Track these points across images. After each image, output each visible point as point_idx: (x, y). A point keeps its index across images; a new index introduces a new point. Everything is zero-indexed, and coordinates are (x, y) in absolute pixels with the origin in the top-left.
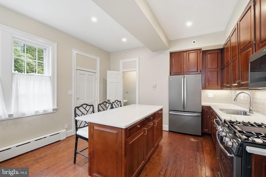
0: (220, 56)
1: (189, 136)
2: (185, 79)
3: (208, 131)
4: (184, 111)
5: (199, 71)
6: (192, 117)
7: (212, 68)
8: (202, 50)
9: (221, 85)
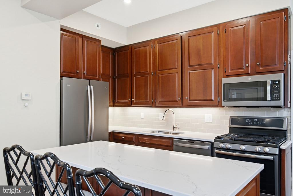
2: (92, 87)
7: (105, 74)
8: (102, 44)
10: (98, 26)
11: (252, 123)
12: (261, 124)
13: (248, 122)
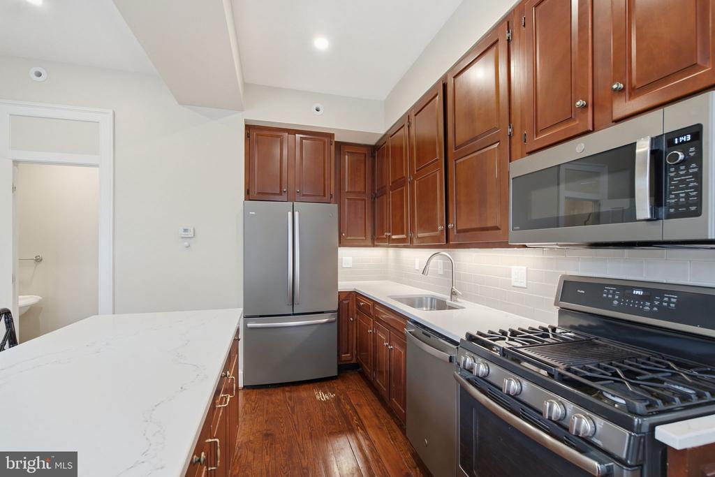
0: (368, 163)
1: (307, 386)
2: (297, 214)
3: (350, 358)
4: (294, 314)
5: (328, 196)
6: (315, 327)
7: (354, 192)
8: (336, 140)
9: (372, 236)
10: (317, 110)
11: (624, 302)
12: (655, 309)
13: (610, 296)
